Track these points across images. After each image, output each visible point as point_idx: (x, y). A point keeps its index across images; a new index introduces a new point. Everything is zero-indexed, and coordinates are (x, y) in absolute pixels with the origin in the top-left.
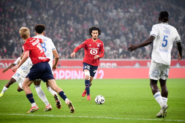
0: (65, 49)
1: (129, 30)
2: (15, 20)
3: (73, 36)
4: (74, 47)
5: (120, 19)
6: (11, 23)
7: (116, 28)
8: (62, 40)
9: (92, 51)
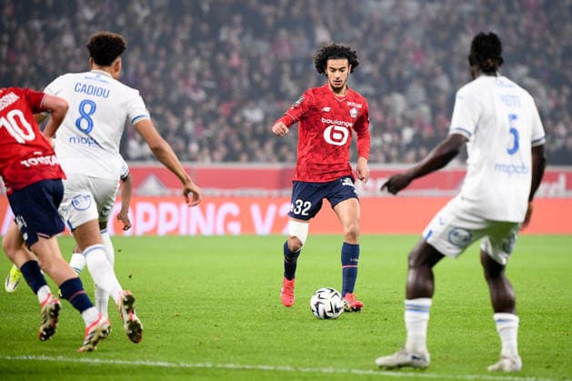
0: (213, 126)
1: (439, 62)
2: (37, 24)
3: (240, 84)
4: (244, 120)
5: (405, 25)
6: (22, 35)
7: (392, 55)
8: (201, 95)
9: (333, 131)
